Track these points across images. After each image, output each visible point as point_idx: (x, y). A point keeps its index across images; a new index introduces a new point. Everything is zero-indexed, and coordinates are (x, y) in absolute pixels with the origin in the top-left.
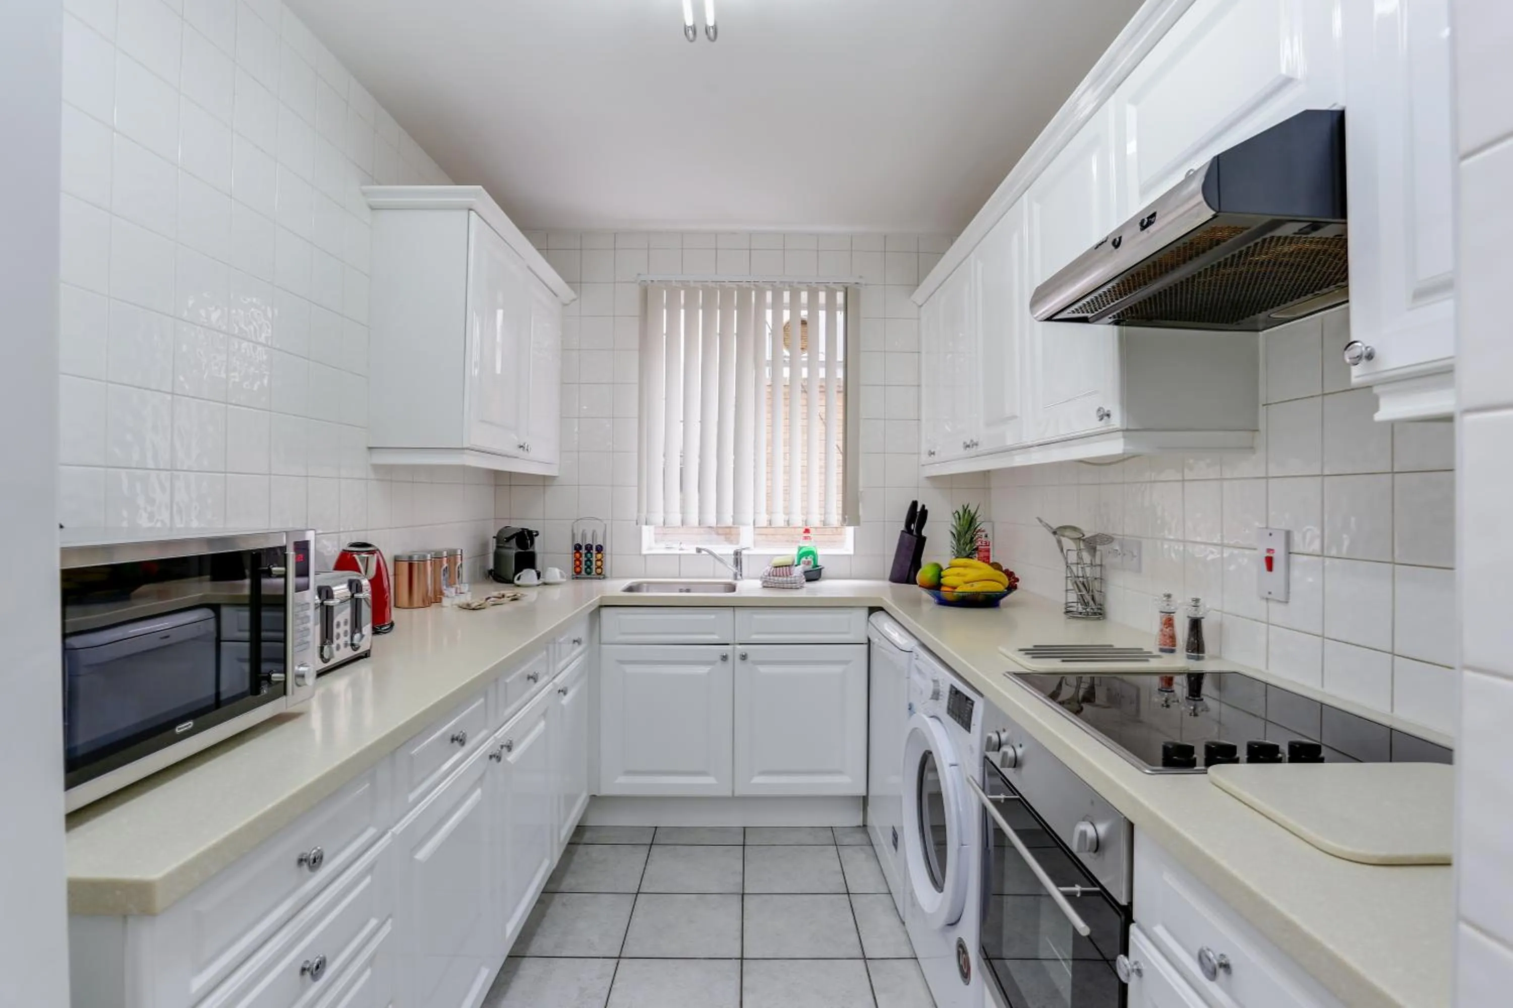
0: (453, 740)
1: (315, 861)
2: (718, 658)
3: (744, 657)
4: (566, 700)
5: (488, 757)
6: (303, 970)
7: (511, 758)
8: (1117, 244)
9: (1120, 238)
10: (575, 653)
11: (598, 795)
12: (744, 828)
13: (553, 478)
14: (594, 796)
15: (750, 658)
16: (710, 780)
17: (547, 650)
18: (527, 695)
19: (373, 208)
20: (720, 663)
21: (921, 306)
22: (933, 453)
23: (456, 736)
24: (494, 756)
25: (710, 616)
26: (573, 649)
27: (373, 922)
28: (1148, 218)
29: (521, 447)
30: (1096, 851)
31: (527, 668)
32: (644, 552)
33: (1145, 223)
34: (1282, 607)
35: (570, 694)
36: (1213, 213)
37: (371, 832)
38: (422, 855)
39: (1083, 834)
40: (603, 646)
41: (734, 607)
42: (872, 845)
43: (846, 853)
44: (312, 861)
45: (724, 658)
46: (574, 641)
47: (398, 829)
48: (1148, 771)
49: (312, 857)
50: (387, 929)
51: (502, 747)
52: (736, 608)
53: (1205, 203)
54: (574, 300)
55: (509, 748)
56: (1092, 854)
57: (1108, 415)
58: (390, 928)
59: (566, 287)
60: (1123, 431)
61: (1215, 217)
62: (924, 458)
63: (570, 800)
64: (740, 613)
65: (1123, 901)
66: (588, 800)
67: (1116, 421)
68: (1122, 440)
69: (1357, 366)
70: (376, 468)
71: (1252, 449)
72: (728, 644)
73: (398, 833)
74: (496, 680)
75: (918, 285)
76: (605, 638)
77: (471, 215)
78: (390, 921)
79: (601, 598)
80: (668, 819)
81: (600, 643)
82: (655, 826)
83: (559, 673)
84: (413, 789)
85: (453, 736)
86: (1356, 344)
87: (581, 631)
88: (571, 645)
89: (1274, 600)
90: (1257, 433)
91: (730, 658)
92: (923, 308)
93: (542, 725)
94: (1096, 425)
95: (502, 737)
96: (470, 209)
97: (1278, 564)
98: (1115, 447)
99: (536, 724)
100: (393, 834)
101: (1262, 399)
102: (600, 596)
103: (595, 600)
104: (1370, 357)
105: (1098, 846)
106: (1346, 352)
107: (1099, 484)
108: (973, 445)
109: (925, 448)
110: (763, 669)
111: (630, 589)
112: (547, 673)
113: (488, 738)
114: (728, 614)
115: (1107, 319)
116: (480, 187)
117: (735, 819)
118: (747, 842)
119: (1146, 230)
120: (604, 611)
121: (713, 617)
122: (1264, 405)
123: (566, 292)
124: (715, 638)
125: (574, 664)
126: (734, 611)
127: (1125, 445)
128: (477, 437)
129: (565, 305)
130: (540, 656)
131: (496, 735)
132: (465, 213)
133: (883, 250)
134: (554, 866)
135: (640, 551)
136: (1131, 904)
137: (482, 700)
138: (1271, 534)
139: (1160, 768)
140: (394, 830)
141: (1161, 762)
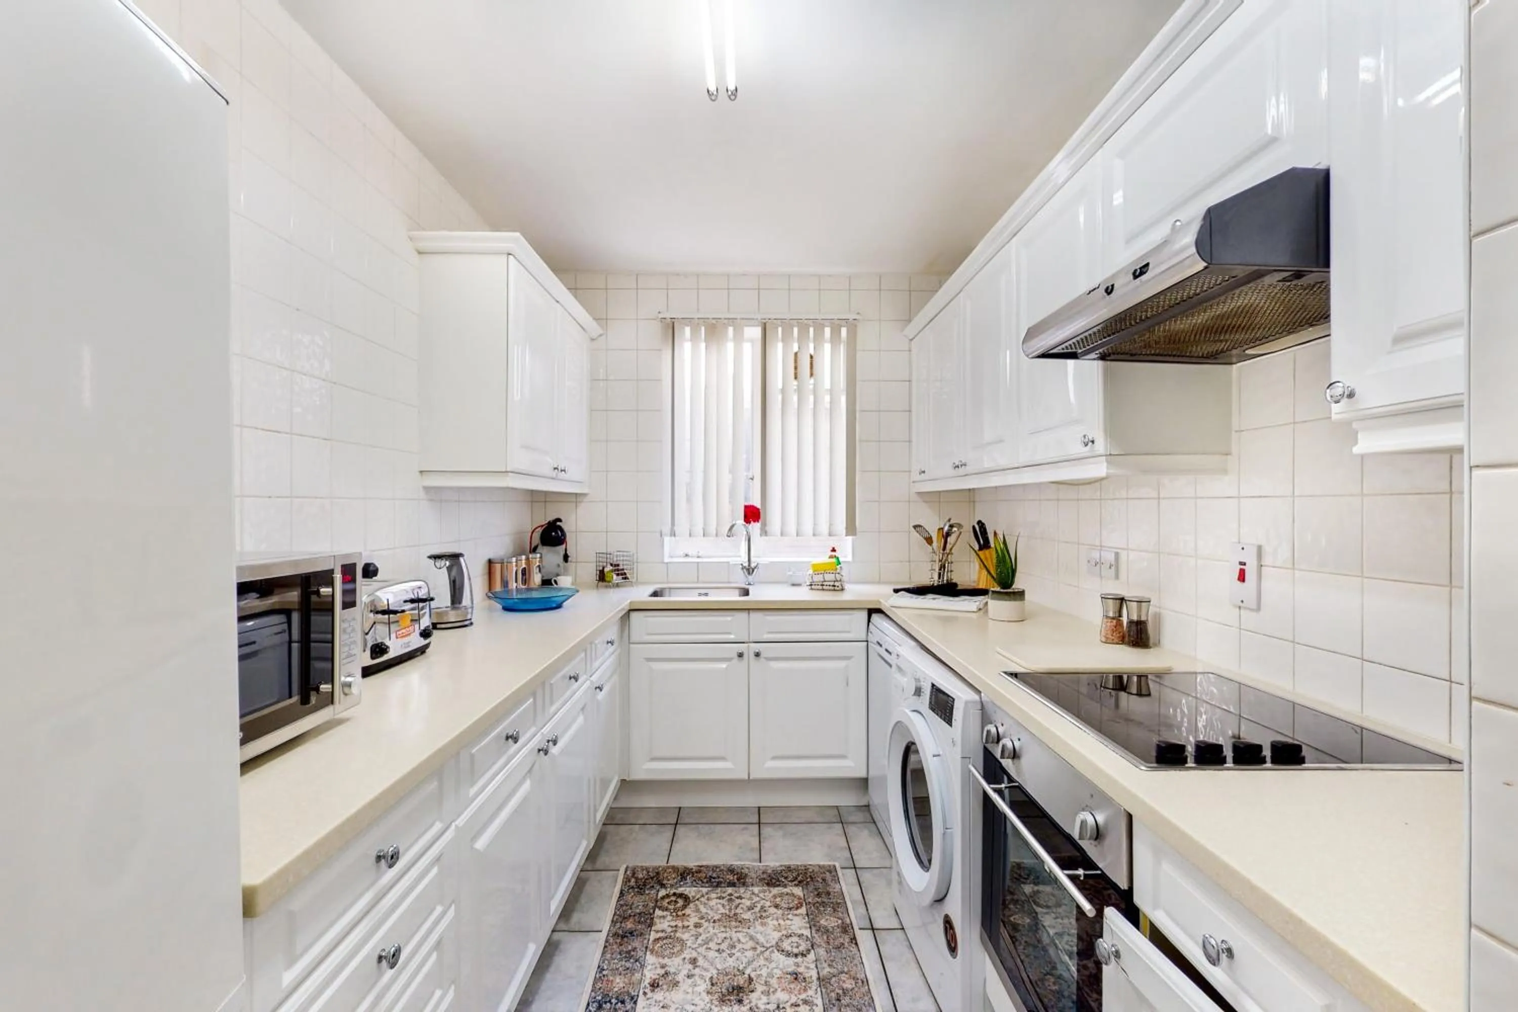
0: (507, 738)
1: (392, 857)
2: (735, 655)
3: (757, 655)
4: (601, 696)
5: (537, 751)
6: (380, 958)
7: (554, 750)
8: (1109, 291)
9: (1113, 286)
10: (607, 654)
11: (628, 779)
12: (759, 808)
13: (584, 495)
14: (625, 780)
15: (762, 655)
16: (728, 765)
17: (586, 651)
18: (568, 693)
19: (420, 253)
20: (736, 660)
21: (911, 340)
22: (924, 472)
23: (510, 734)
24: (542, 750)
25: (727, 618)
26: (607, 649)
27: (439, 909)
28: (1141, 268)
29: (555, 469)
30: (1096, 839)
31: (568, 670)
32: (666, 560)
33: (1137, 273)
34: (1254, 614)
35: (605, 689)
36: (1205, 264)
37: (438, 826)
38: (480, 844)
39: (1083, 823)
40: (632, 646)
41: (749, 609)
42: (874, 822)
43: (851, 830)
44: (389, 858)
45: (741, 655)
46: (608, 642)
47: (460, 822)
48: (1143, 768)
49: (390, 854)
50: (451, 913)
51: (548, 741)
52: (751, 611)
53: (1197, 255)
54: (601, 335)
55: (555, 742)
56: (1092, 842)
57: (1093, 442)
58: (453, 914)
59: (594, 324)
60: (1106, 455)
61: (1206, 268)
62: (916, 476)
63: (605, 783)
64: (753, 615)
65: (1124, 885)
66: (619, 783)
67: (1100, 446)
68: (1105, 464)
69: (1338, 404)
70: (427, 489)
71: (1225, 471)
72: (743, 643)
73: (461, 825)
74: (543, 684)
75: (910, 321)
76: (634, 638)
77: (509, 259)
78: (453, 907)
79: (631, 603)
80: (689, 801)
81: (630, 643)
82: (679, 806)
83: (595, 672)
84: (473, 784)
85: (507, 734)
86: (1338, 384)
87: (613, 633)
88: (605, 645)
89: (1245, 608)
90: (1229, 457)
91: (745, 656)
92: (913, 342)
93: (581, 719)
94: (1080, 450)
95: (548, 733)
96: (510, 254)
97: (1250, 575)
98: (1099, 469)
99: (574, 720)
100: (456, 826)
101: (1235, 425)
102: (629, 601)
103: (625, 605)
104: (1351, 395)
105: (1098, 834)
106: (1328, 391)
107: (1078, 500)
108: (961, 465)
109: (916, 468)
110: (775, 665)
111: (655, 594)
112: (585, 673)
113: (536, 734)
114: (744, 615)
115: (1093, 355)
116: (518, 234)
117: (750, 800)
118: (762, 821)
119: (1138, 279)
120: (634, 615)
121: (729, 619)
122: (1236, 431)
123: (594, 328)
124: (732, 637)
125: (607, 663)
126: (749, 613)
127: (1108, 468)
128: (520, 460)
129: (593, 340)
130: (578, 659)
131: (542, 731)
132: (505, 257)
133: (878, 288)
134: (591, 847)
135: (663, 560)
136: (1131, 888)
137: (531, 700)
138: (1243, 549)
139: (1155, 765)
140: (457, 823)
141: (1154, 759)
